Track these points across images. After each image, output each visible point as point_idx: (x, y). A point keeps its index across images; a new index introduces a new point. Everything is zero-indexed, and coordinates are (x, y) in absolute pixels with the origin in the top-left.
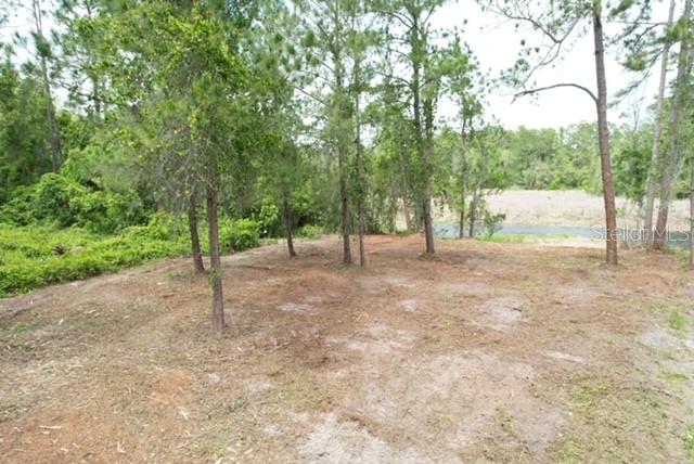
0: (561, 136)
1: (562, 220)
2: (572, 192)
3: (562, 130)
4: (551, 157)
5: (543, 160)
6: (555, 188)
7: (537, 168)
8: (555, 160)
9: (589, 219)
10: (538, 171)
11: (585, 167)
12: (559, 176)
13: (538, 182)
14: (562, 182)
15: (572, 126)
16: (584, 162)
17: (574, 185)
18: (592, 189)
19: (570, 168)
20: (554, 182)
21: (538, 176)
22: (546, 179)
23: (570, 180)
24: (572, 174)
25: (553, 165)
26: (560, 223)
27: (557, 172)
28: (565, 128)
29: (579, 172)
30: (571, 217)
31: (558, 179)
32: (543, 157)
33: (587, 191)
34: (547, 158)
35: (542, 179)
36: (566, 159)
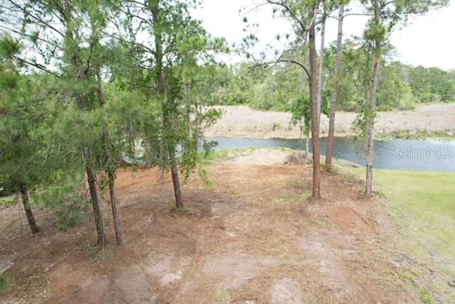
0: (231, 70)
1: (245, 132)
2: (241, 107)
3: (231, 66)
4: (227, 85)
5: (222, 86)
6: (230, 104)
7: (219, 91)
8: (229, 86)
9: (261, 131)
10: (220, 93)
11: (247, 91)
12: (232, 96)
13: (220, 101)
14: (234, 100)
15: (237, 64)
16: (246, 87)
17: (241, 102)
18: (253, 105)
19: (238, 91)
20: (230, 100)
21: (220, 97)
22: (225, 98)
23: (239, 99)
24: (240, 95)
25: (228, 89)
26: (244, 135)
27: (231, 94)
28: (233, 65)
29: (244, 94)
30: (249, 130)
31: (232, 98)
32: (222, 84)
33: (250, 106)
34: (225, 85)
35: (222, 98)
36: (236, 85)
